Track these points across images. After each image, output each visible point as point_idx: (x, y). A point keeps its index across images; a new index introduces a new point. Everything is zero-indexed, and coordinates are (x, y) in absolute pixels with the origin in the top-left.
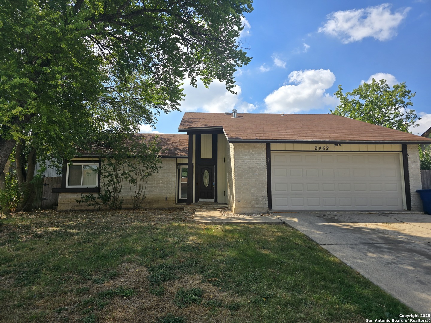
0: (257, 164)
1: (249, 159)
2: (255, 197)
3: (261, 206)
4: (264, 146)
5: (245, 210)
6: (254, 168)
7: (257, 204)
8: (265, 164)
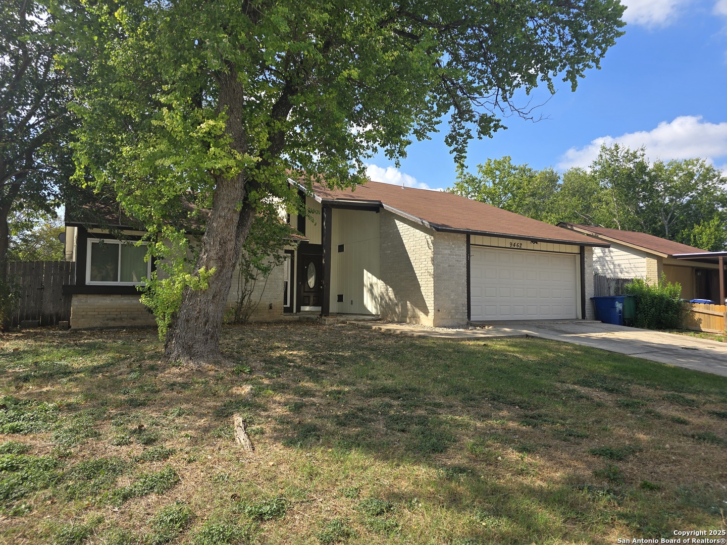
0: (457, 261)
1: (449, 255)
2: (454, 305)
3: (461, 317)
4: (463, 238)
5: (445, 322)
6: (453, 266)
7: (457, 314)
8: (465, 261)
